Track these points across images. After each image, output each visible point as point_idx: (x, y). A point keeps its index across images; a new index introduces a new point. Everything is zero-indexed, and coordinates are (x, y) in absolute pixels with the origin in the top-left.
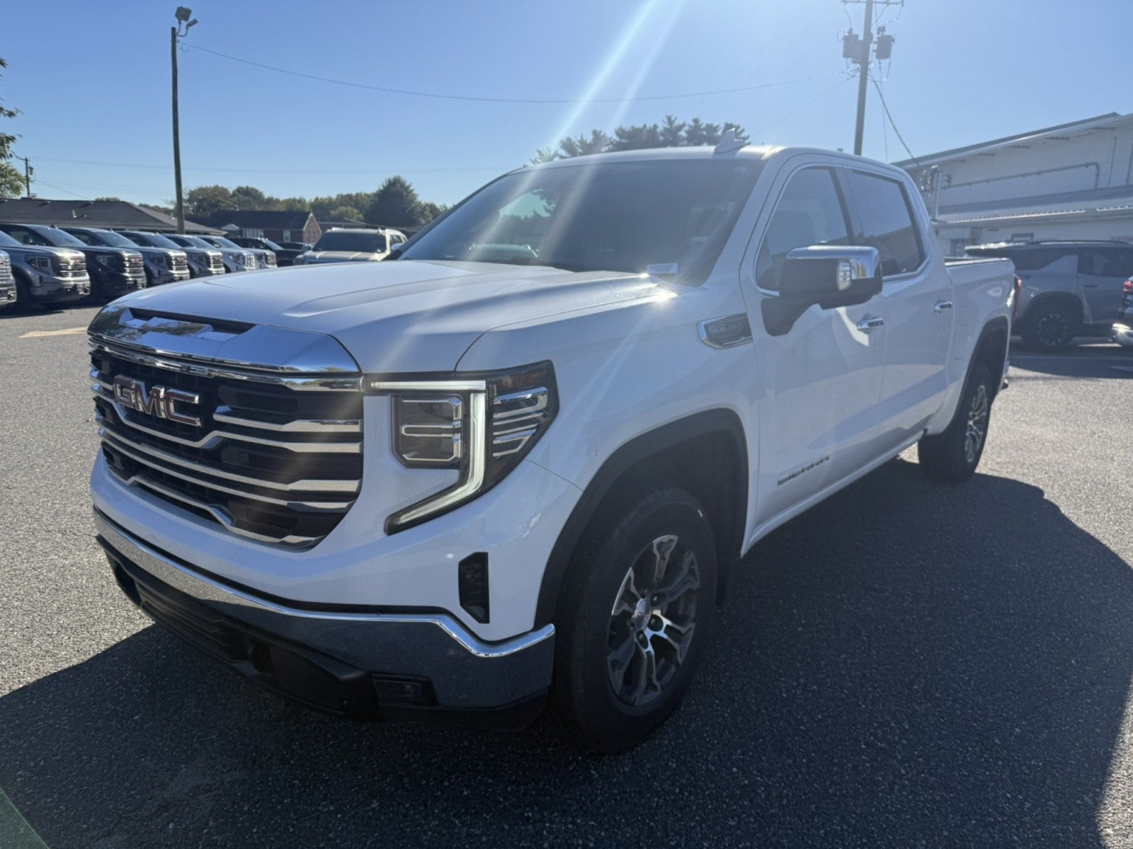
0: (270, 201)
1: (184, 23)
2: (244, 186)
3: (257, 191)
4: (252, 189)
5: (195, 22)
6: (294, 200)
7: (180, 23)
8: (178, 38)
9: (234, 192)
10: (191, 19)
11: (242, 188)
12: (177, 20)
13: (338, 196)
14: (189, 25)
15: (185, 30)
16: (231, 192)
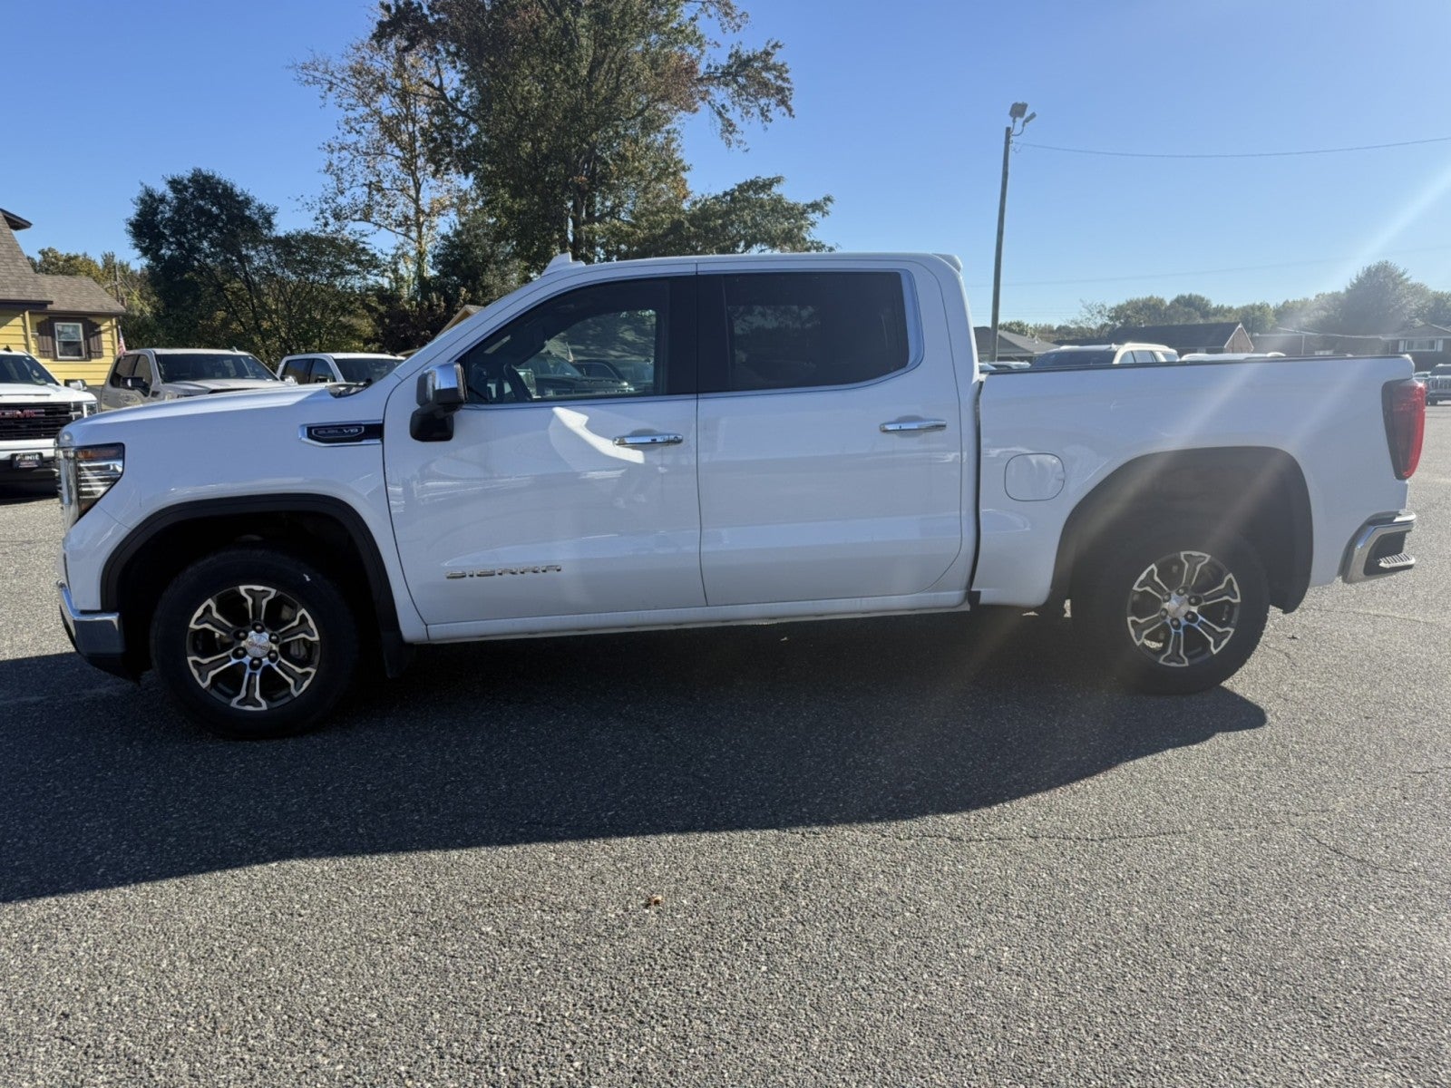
0: (1220, 311)
1: (1019, 121)
2: (1186, 294)
3: (1202, 299)
4: (1197, 297)
5: (1033, 116)
6: (1253, 308)
7: (1014, 121)
8: (1012, 138)
9: (1172, 304)
10: (1027, 114)
11: (1183, 297)
12: (1011, 119)
13: (1317, 296)
14: (1027, 121)
15: (1021, 127)
16: (1168, 303)
